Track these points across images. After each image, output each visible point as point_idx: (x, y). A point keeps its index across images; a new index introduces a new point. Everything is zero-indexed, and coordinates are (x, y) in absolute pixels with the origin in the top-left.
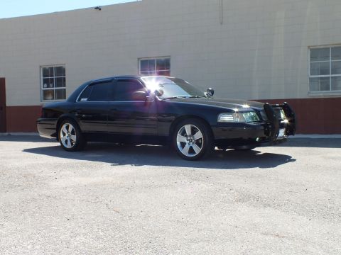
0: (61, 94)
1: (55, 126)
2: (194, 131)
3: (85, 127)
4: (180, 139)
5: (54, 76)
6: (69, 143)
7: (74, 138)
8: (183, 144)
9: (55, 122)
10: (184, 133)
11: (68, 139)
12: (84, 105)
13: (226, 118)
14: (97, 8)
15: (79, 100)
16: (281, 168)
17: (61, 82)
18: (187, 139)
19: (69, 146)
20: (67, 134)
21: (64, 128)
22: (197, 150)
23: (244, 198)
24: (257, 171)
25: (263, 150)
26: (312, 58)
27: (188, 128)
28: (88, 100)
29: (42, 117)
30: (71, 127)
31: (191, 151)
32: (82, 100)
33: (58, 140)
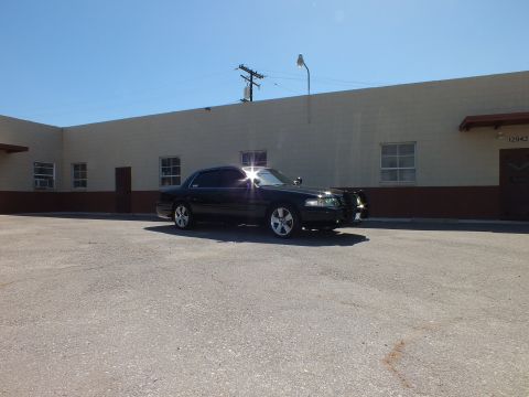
0: (176, 181)
2: (285, 214)
3: (196, 209)
4: (273, 220)
5: (170, 165)
6: (182, 222)
7: (186, 218)
8: (276, 225)
9: (171, 205)
10: (277, 215)
11: (182, 219)
12: (195, 190)
13: (313, 203)
14: (208, 109)
15: (191, 186)
16: (358, 246)
17: (177, 170)
18: (280, 220)
19: (182, 225)
20: (181, 215)
21: (178, 209)
22: (288, 230)
23: (326, 272)
24: (337, 248)
25: (342, 231)
26: (383, 153)
27: (280, 211)
28: (198, 186)
29: (160, 201)
30: (184, 209)
31: (283, 230)
33: (173, 220)
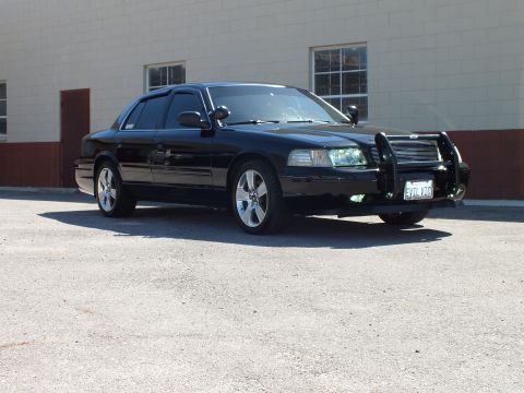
1: (91, 173)
4: (241, 196)
6: (108, 202)
7: (113, 192)
8: (245, 204)
9: (92, 166)
10: (245, 185)
11: (107, 195)
13: (301, 159)
15: (123, 128)
19: (108, 208)
21: (103, 173)
22: (261, 216)
27: (250, 175)
28: (134, 128)
31: (254, 216)
32: (127, 127)
33: (96, 198)
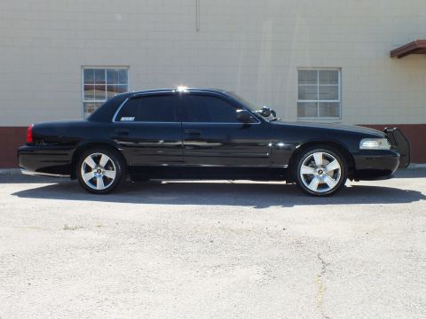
2: (327, 161)
6: (100, 182)
7: (112, 174)
8: (309, 178)
10: (311, 162)
11: (98, 176)
12: (128, 126)
15: (118, 119)
19: (100, 185)
21: (89, 161)
28: (135, 120)
29: (28, 145)
32: (123, 119)
